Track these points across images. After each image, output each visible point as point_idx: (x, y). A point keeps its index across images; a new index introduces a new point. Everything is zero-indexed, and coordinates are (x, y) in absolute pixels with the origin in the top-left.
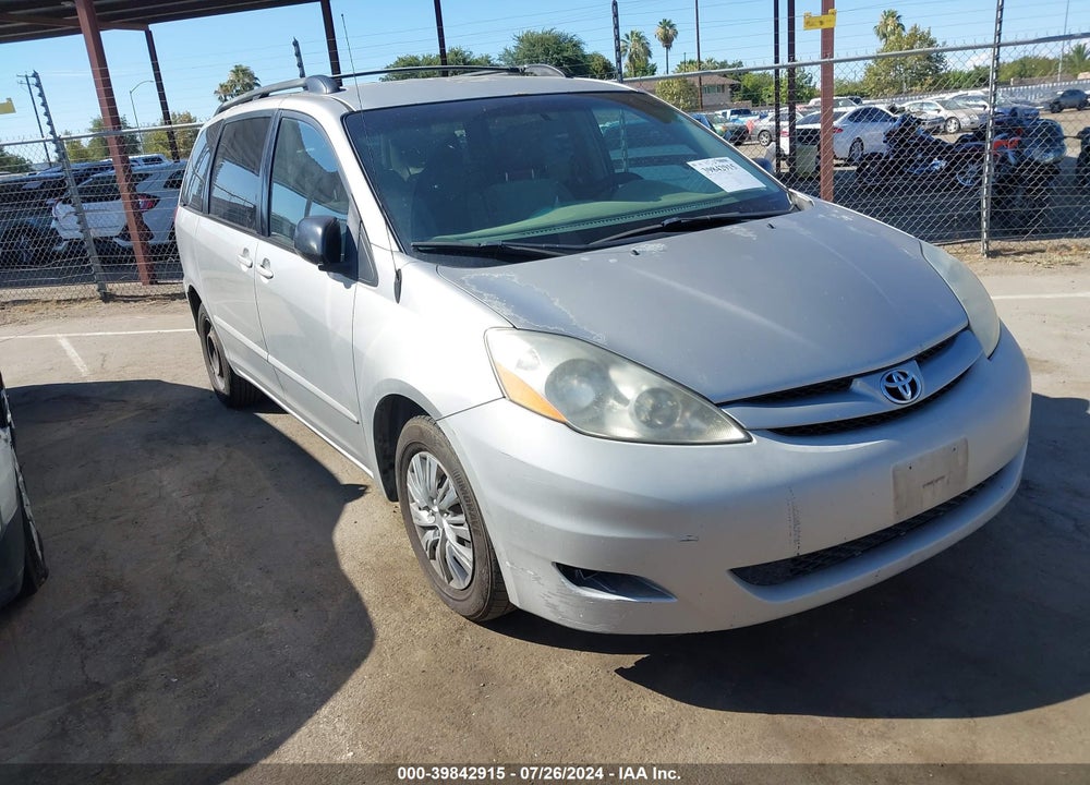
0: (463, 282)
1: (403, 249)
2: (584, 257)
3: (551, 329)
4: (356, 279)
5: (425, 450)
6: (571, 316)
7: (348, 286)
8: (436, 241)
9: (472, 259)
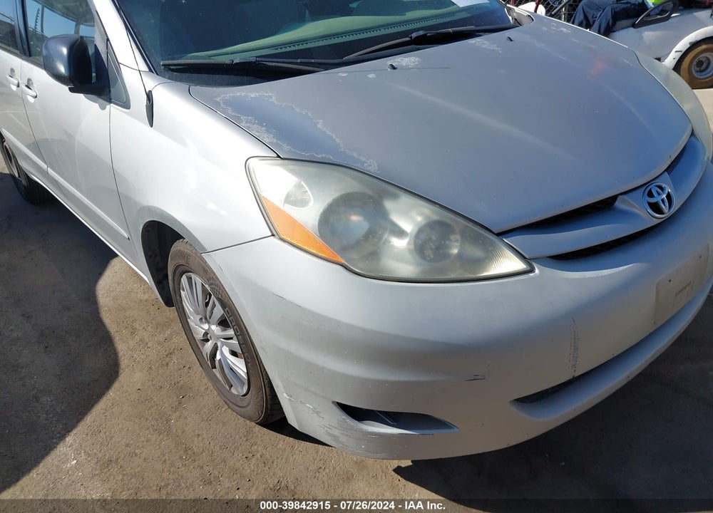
0: (217, 104)
1: (153, 69)
2: (342, 72)
3: (319, 157)
4: (110, 101)
5: (191, 272)
6: (338, 141)
7: (103, 108)
8: (191, 58)
9: (226, 77)
